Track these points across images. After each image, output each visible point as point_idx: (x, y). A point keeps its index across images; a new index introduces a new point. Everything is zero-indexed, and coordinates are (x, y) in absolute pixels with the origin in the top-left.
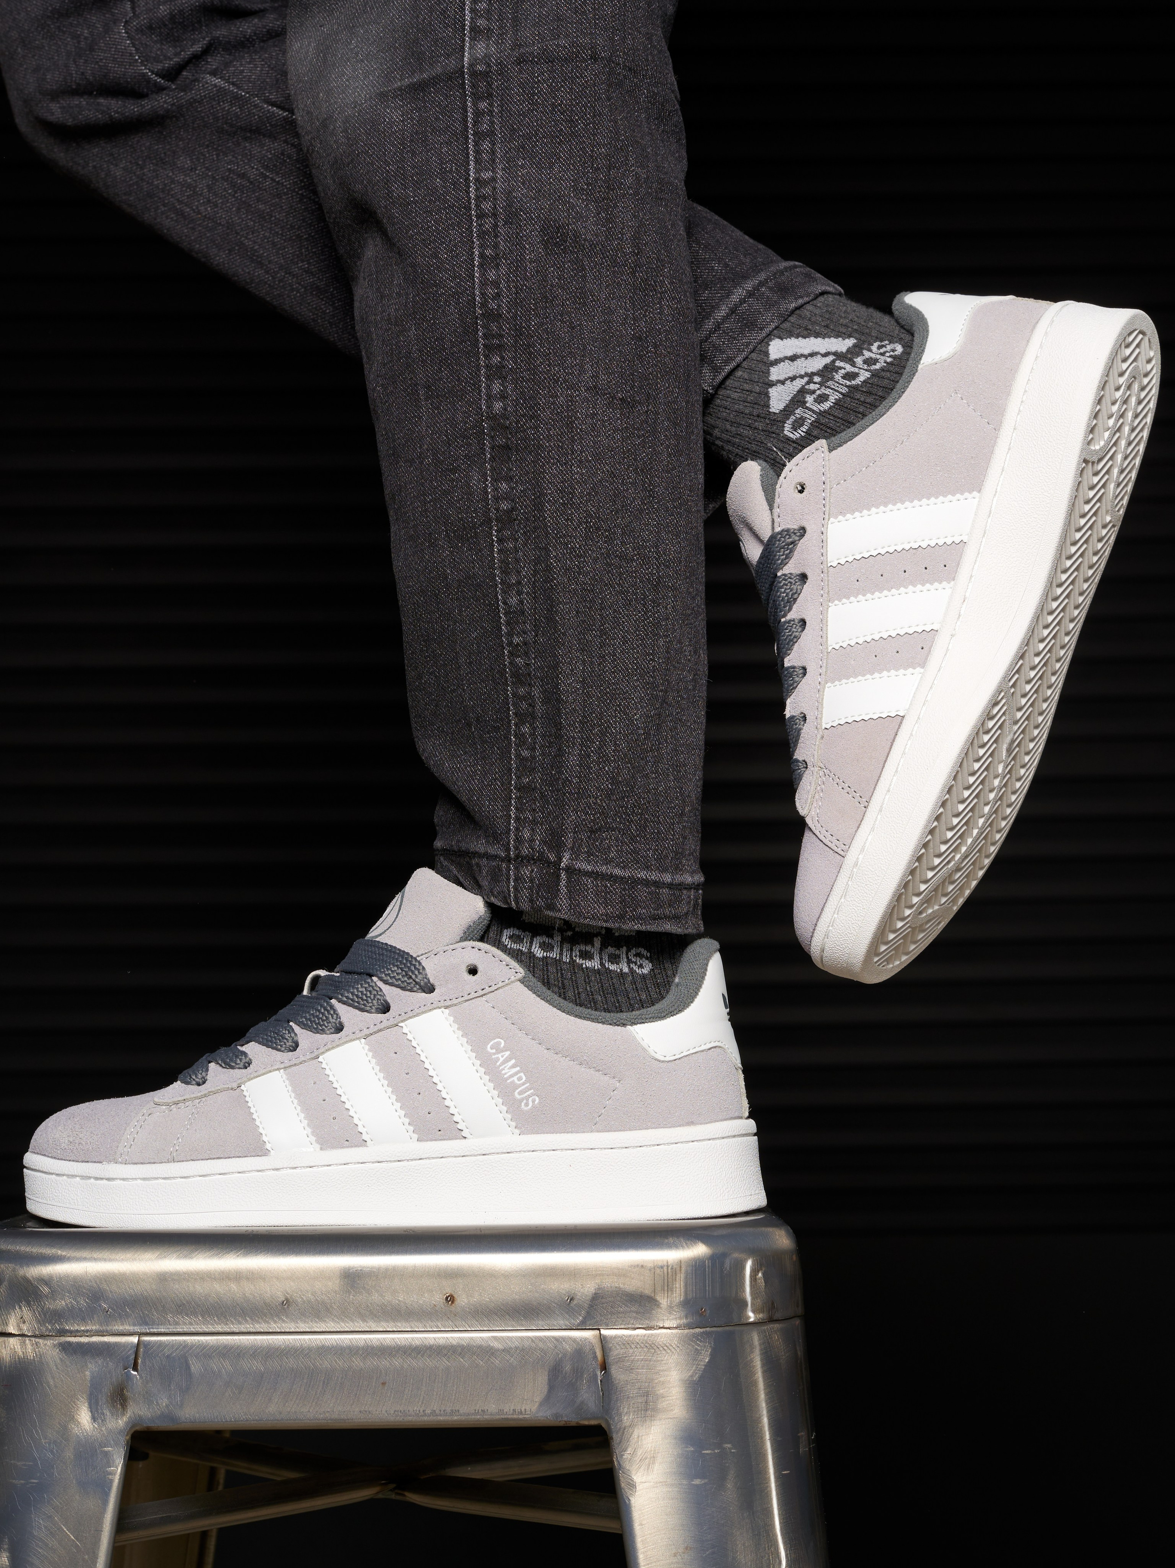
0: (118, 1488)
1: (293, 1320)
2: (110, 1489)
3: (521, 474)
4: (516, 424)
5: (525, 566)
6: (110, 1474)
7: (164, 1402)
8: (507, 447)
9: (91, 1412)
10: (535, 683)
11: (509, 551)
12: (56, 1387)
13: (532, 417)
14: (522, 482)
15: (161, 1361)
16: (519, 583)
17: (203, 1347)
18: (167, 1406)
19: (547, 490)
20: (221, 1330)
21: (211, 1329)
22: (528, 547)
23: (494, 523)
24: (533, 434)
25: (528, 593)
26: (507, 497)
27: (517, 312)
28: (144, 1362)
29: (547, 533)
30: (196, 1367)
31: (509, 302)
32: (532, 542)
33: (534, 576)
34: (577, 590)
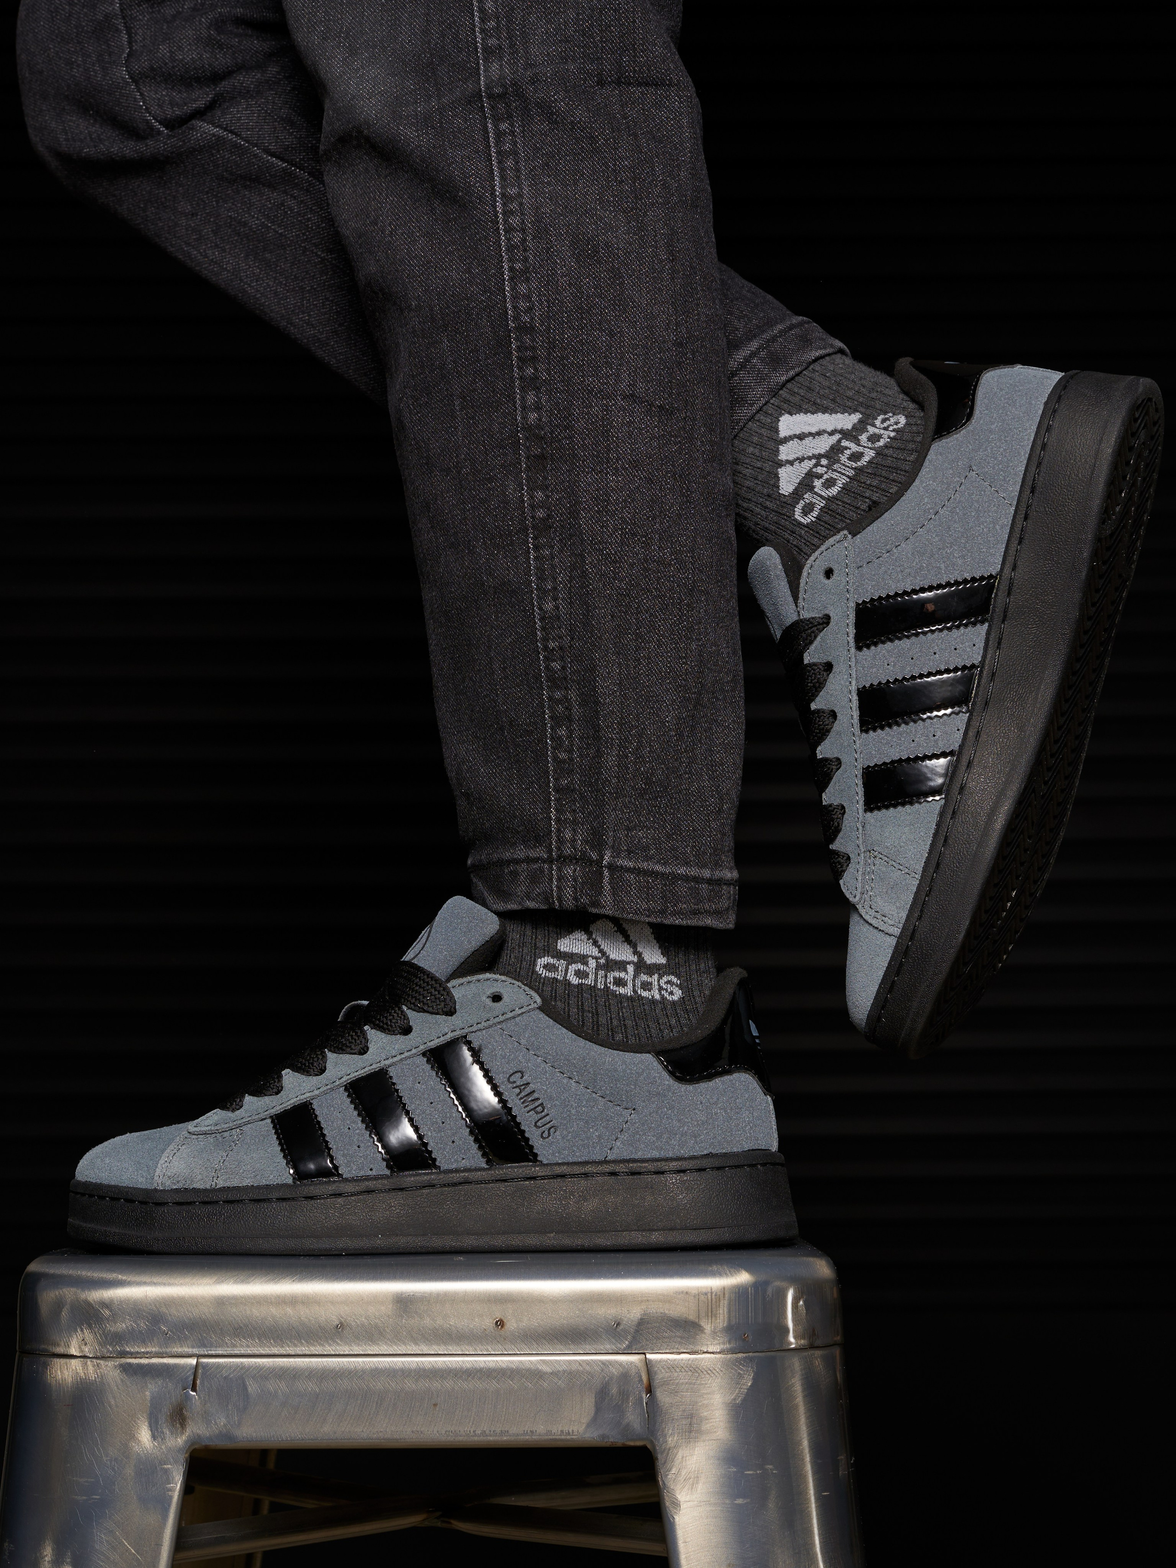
0: (177, 1504)
1: (346, 1343)
2: (169, 1505)
3: (556, 483)
4: (551, 434)
5: (561, 572)
6: (170, 1490)
7: (222, 1421)
8: (542, 457)
9: (151, 1431)
10: (572, 687)
11: (545, 558)
12: (117, 1406)
13: (566, 428)
14: (558, 491)
15: (219, 1382)
16: (555, 589)
17: (259, 1368)
18: (225, 1425)
19: (582, 498)
20: (277, 1352)
21: (267, 1351)
22: (564, 554)
23: (530, 530)
24: (568, 444)
25: (563, 599)
26: (543, 505)
27: (550, 325)
28: (202, 1383)
29: (582, 540)
30: (252, 1388)
31: (541, 316)
32: (567, 549)
33: (570, 583)
34: (613, 595)
